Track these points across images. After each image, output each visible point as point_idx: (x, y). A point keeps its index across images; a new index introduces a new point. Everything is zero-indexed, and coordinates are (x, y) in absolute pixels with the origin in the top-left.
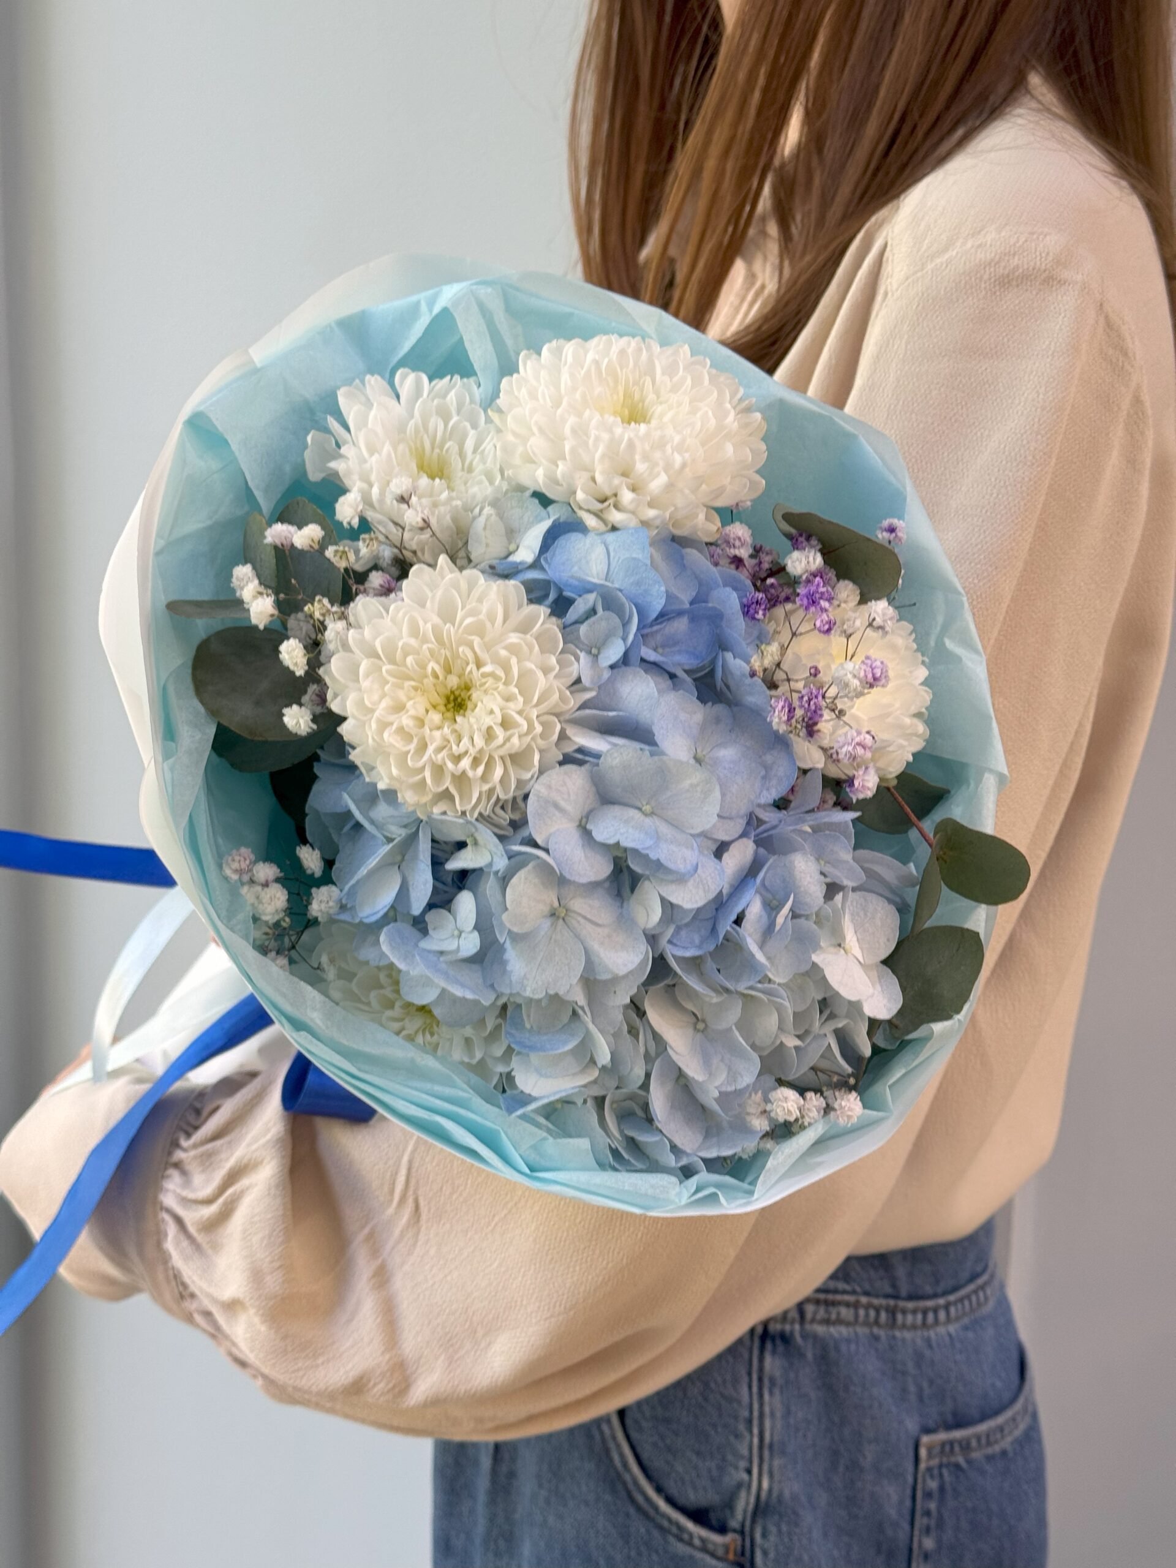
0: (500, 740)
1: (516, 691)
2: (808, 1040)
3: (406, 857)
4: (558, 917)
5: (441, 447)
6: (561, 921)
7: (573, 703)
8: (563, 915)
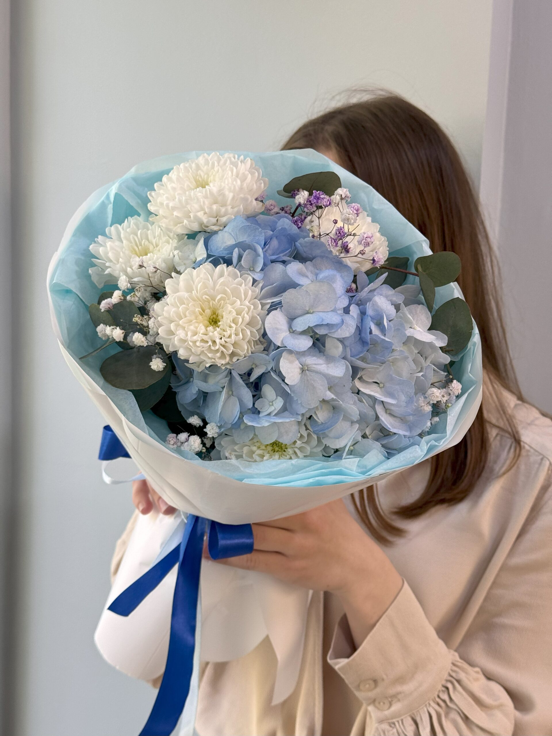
0: (240, 320)
1: (235, 298)
2: (424, 370)
3: (233, 390)
4: (305, 370)
5: (141, 245)
6: (307, 371)
7: (257, 290)
8: (306, 368)
